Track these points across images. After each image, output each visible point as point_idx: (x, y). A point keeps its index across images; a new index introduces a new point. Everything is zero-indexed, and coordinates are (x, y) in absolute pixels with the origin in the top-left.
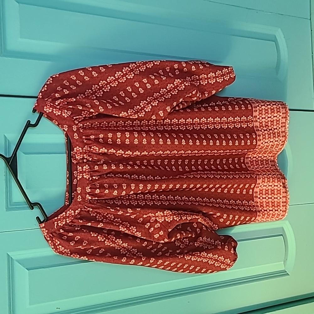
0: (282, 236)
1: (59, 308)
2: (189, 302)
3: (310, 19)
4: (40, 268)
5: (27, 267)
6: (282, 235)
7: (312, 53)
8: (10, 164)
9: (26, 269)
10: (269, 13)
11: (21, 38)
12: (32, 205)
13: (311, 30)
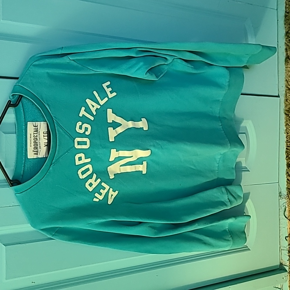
1: (34, 283)
3: (277, 10)
4: (17, 244)
5: (4, 243)
7: (278, 42)
9: (3, 245)
10: (239, 3)
11: (3, 20)
12: (12, 182)
13: (278, 20)
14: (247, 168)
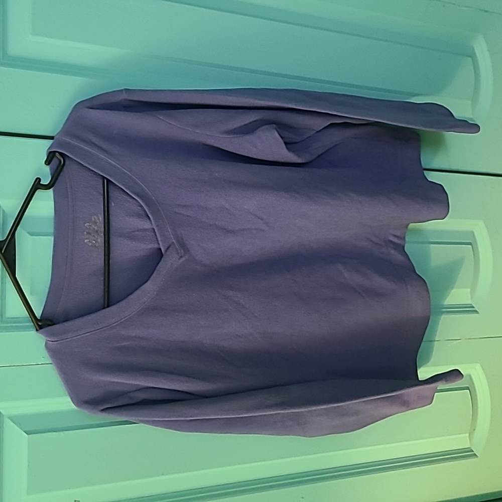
0: (468, 391)
2: (303, 498)
5: (27, 429)
6: (468, 388)
8: (3, 252)
9: (25, 432)
10: (464, 8)
11: (32, 34)
12: (40, 324)
14: (473, 307)
